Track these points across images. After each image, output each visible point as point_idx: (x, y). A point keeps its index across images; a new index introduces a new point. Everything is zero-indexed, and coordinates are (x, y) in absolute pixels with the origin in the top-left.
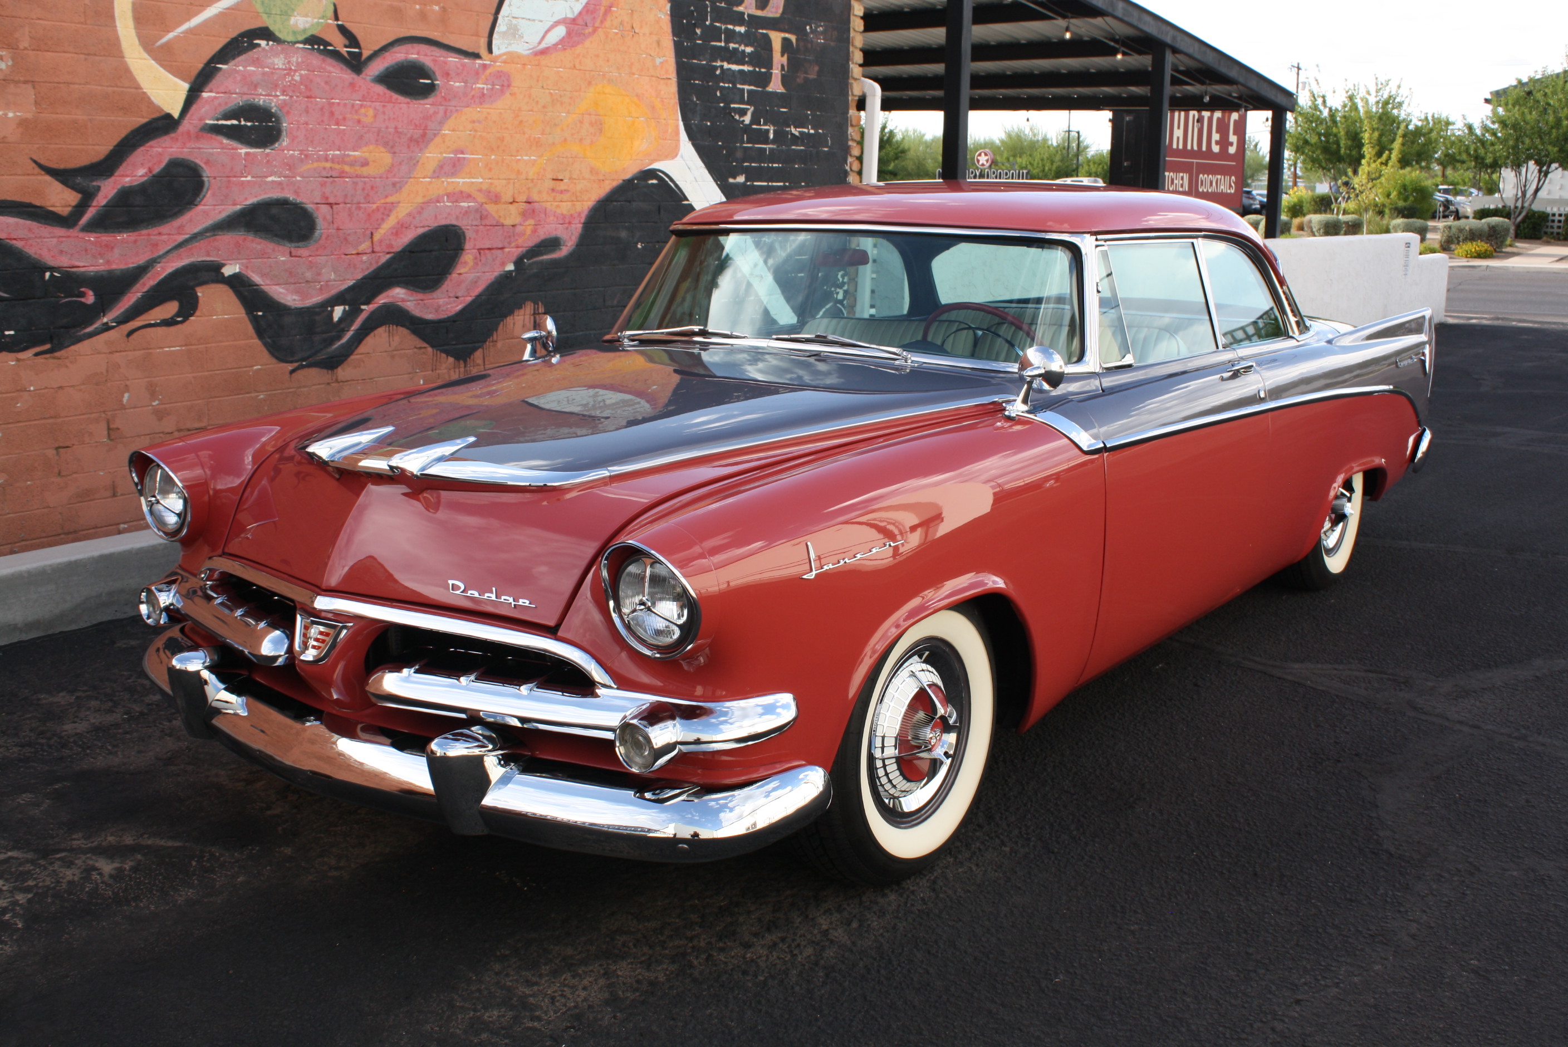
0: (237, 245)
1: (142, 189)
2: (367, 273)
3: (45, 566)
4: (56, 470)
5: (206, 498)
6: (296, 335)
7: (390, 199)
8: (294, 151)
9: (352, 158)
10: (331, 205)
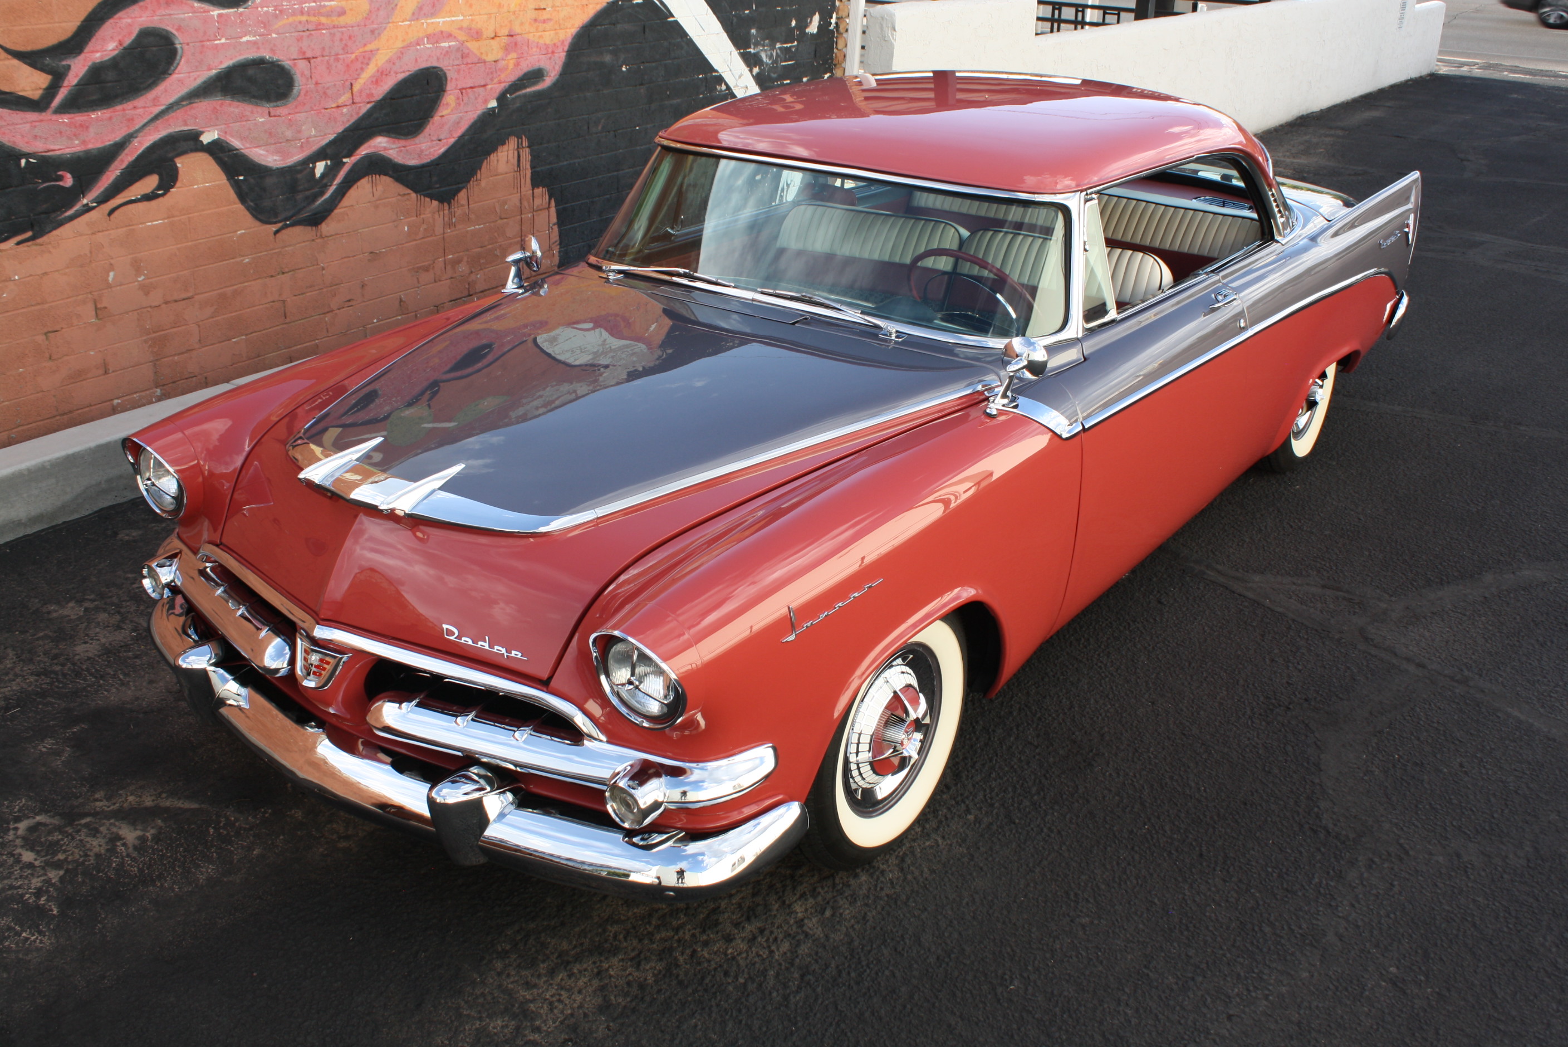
0: (215, 110)
1: (114, 63)
2: (347, 125)
3: (45, 462)
4: (47, 355)
5: (200, 479)
6: (278, 196)
7: (369, 47)
8: (268, 7)
9: (328, 9)
10: (308, 59)
